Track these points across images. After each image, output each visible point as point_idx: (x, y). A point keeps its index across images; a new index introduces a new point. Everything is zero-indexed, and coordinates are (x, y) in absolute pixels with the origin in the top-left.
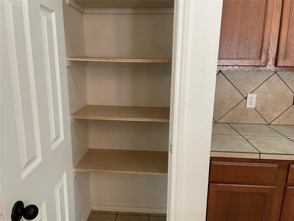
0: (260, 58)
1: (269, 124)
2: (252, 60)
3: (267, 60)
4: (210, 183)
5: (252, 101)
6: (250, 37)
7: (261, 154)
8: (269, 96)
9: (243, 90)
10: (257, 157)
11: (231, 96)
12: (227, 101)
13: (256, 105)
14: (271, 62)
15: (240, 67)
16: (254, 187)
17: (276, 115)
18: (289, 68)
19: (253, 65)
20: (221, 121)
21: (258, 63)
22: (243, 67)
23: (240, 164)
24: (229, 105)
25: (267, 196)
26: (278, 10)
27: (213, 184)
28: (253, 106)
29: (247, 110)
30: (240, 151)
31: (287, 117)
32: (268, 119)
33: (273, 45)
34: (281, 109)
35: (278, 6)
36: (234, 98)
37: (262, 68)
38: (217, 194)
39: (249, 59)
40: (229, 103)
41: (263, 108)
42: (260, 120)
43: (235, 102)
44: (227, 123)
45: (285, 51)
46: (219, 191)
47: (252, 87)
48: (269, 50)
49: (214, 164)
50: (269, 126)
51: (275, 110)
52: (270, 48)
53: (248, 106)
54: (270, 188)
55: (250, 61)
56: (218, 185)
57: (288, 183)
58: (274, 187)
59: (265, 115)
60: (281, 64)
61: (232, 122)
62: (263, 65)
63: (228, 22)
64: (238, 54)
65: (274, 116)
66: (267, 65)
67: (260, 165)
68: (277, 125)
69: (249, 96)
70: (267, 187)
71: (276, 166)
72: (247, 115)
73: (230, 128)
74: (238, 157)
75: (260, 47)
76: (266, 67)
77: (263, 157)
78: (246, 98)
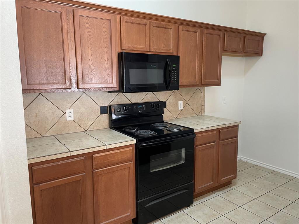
0: (66, 83)
1: (86, 131)
2: (60, 84)
3: (71, 84)
4: (34, 185)
5: (70, 115)
6: (55, 68)
7: (71, 152)
8: (83, 110)
9: (62, 107)
10: (68, 155)
11: (53, 113)
12: (50, 117)
13: (74, 118)
14: (74, 85)
15: (51, 90)
16: (70, 178)
17: (90, 123)
18: (87, 89)
19: (60, 88)
20: (48, 134)
21: (64, 86)
22: (54, 90)
23: (57, 163)
24: (52, 121)
25: (80, 182)
26: (73, 49)
27: (36, 186)
28: (72, 119)
29: (67, 123)
30: (55, 153)
31: (98, 124)
32: (85, 127)
33: (73, 73)
34: (93, 119)
35: (72, 46)
36: (55, 114)
37: (68, 90)
38: (42, 193)
39: (57, 84)
40: (52, 119)
41: (79, 120)
42: (79, 129)
43: (57, 117)
44: (53, 136)
45: (82, 77)
46: (43, 190)
47: (68, 104)
48: (71, 77)
49: (35, 169)
50: (86, 132)
51: (89, 119)
52: (71, 75)
53: (68, 119)
54: (82, 175)
55: (58, 85)
56: (41, 185)
57: (93, 168)
58: (85, 174)
59: (82, 125)
60: (81, 87)
61: (57, 134)
62: (68, 88)
63: (35, 55)
64: (47, 80)
65: (89, 124)
66: (72, 88)
67: (71, 160)
68: (92, 130)
69: (68, 111)
70: (80, 175)
71: (83, 158)
72: (68, 126)
73: (53, 139)
74: (54, 158)
75: (64, 75)
76: (71, 90)
77: (73, 154)
78: (65, 113)
